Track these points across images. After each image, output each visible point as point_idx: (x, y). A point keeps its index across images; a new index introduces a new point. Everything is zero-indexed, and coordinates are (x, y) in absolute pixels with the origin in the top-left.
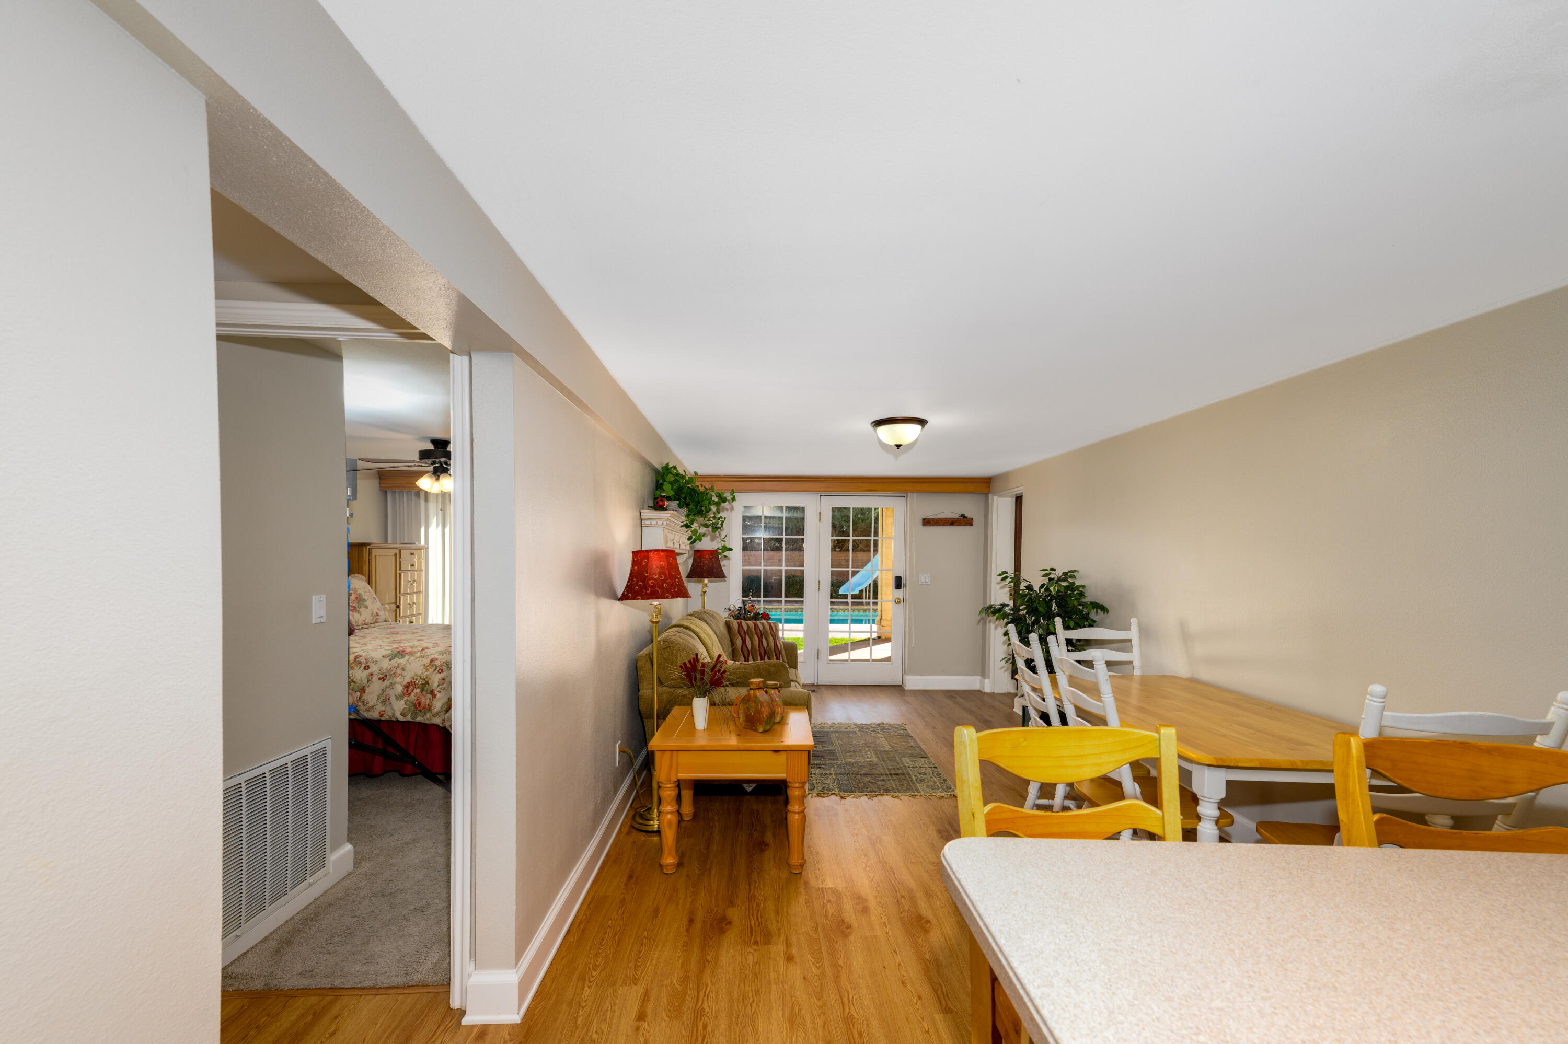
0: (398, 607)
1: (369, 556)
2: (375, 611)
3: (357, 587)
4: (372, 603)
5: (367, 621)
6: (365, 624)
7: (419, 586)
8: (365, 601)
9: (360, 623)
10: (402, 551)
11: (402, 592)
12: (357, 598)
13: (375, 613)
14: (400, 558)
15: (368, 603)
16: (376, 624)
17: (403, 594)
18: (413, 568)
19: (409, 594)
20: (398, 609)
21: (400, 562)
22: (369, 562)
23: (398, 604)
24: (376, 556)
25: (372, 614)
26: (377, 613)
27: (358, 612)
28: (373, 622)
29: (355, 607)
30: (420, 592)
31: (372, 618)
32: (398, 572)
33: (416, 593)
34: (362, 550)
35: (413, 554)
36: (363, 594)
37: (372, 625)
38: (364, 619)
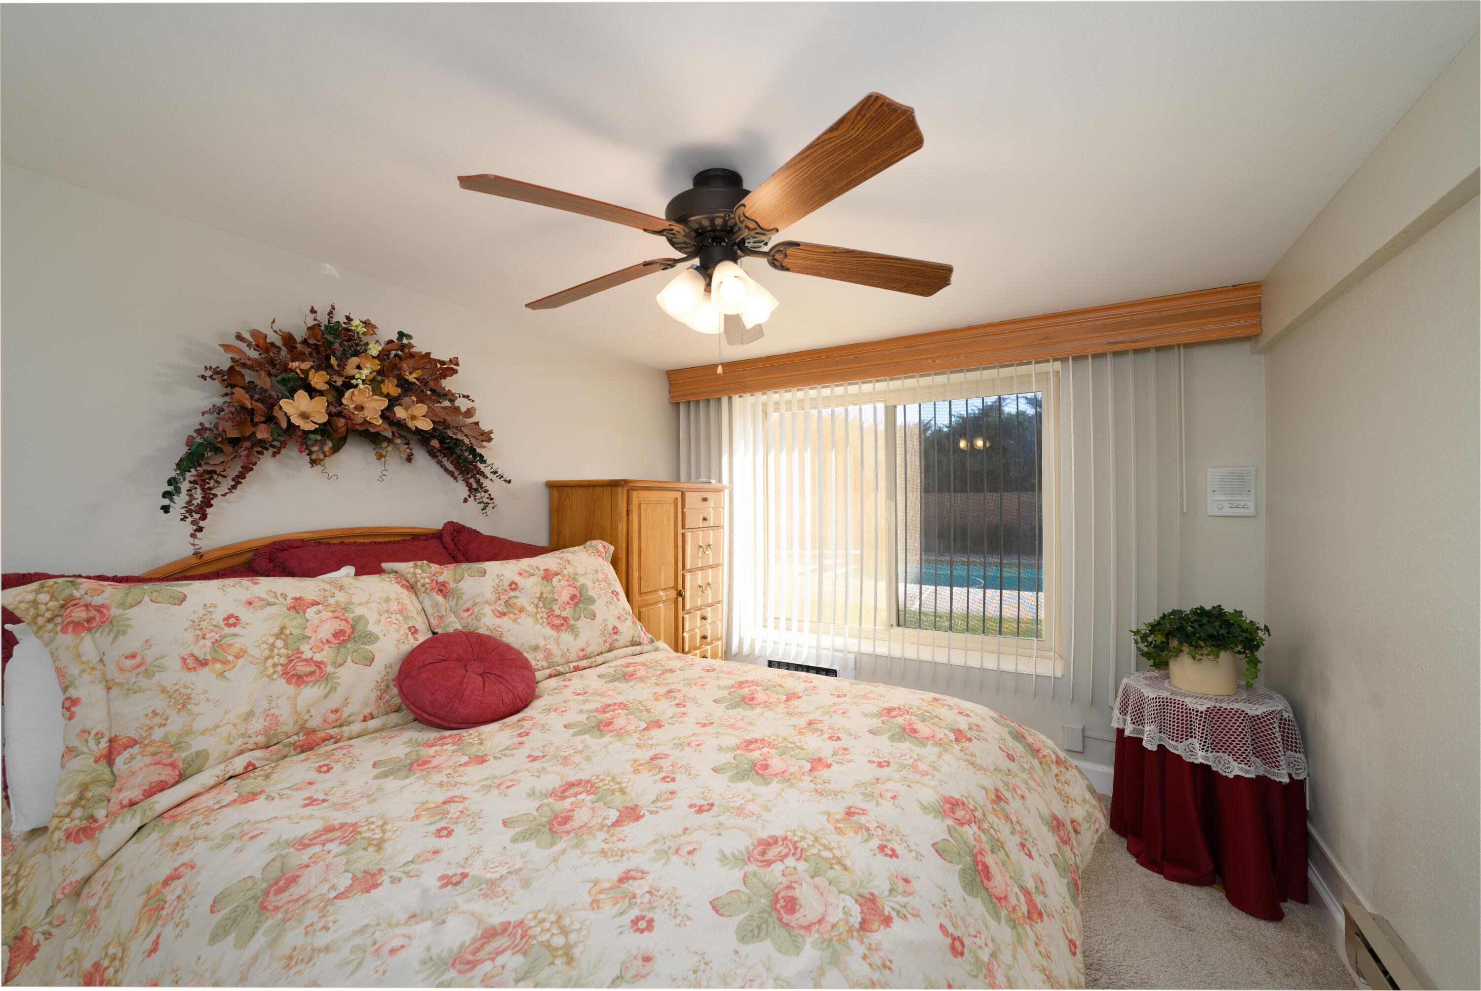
0: (680, 594)
1: (628, 504)
2: (612, 622)
3: (580, 570)
4: (608, 604)
5: (589, 651)
6: (585, 657)
7: (717, 554)
8: (591, 600)
9: (573, 655)
10: (688, 495)
11: (688, 566)
12: (573, 597)
13: (610, 627)
14: (683, 507)
15: (599, 607)
16: (610, 655)
17: (690, 571)
18: (706, 524)
19: (701, 569)
20: (680, 599)
21: (683, 514)
22: (628, 515)
23: (680, 588)
24: (640, 505)
25: (603, 632)
26: (614, 627)
27: (572, 629)
28: (603, 649)
29: (565, 619)
30: (719, 565)
31: (601, 640)
32: (680, 531)
33: (712, 567)
34: (616, 494)
35: (705, 500)
36: (589, 585)
37: (600, 659)
38: (582, 645)
